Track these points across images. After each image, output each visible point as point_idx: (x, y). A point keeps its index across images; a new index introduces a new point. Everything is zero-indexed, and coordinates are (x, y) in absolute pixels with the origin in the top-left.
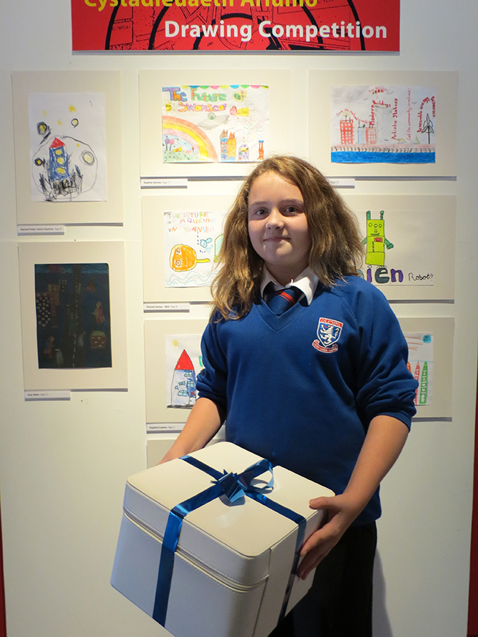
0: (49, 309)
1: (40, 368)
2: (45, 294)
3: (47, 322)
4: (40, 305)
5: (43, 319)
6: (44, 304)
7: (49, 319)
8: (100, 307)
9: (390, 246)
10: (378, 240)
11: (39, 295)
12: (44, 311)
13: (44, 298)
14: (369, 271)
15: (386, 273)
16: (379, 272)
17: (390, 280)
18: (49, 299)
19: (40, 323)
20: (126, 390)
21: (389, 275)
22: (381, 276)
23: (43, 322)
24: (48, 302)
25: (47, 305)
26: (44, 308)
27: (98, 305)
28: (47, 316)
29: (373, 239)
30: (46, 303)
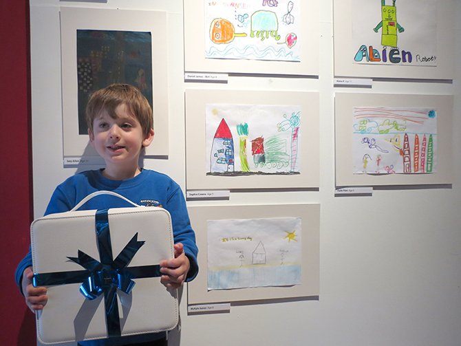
0: (90, 74)
1: (80, 134)
2: (87, 60)
3: (89, 88)
4: (82, 70)
5: (85, 85)
6: (86, 70)
7: (91, 85)
8: (143, 75)
9: (401, 30)
10: (392, 24)
11: (81, 60)
12: (86, 77)
13: (86, 64)
14: (384, 51)
15: (398, 54)
16: (392, 52)
17: (401, 60)
18: (91, 65)
19: (81, 88)
20: (165, 157)
21: (400, 56)
22: (394, 56)
23: (85, 88)
24: (90, 68)
25: (89, 71)
26: (85, 74)
27: (141, 72)
28: (88, 82)
29: (387, 23)
30: (88, 68)
